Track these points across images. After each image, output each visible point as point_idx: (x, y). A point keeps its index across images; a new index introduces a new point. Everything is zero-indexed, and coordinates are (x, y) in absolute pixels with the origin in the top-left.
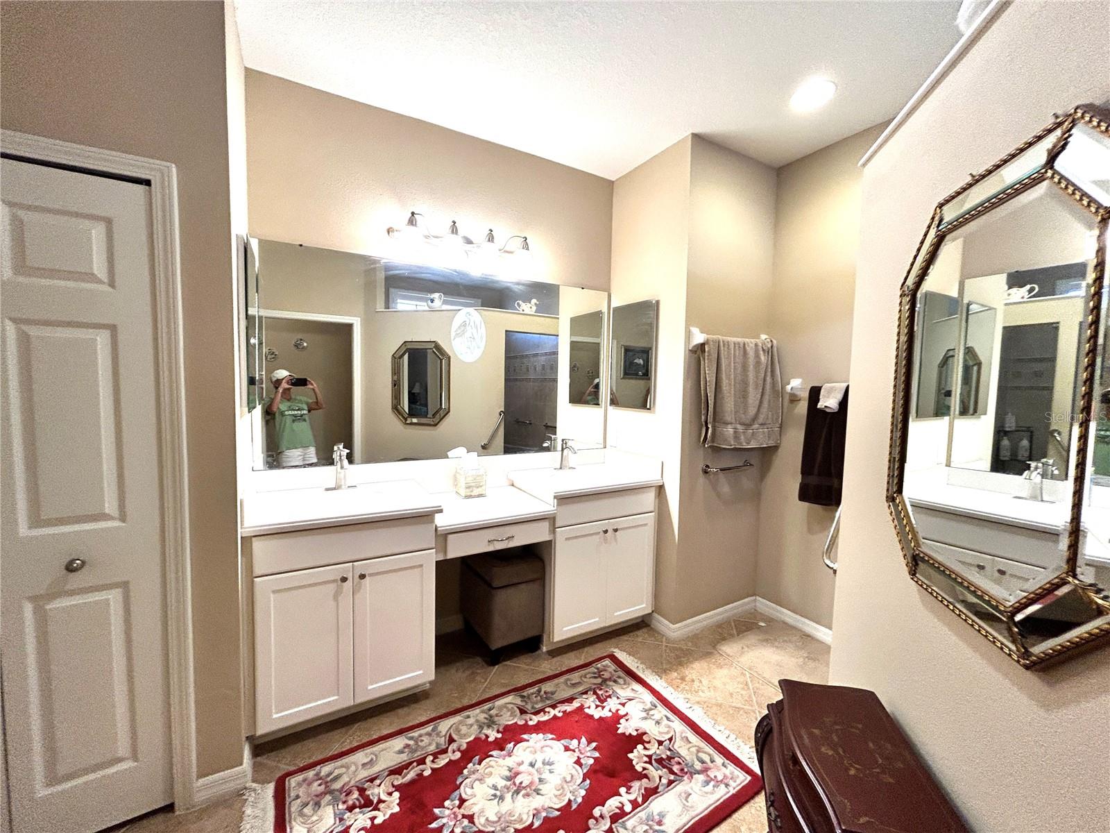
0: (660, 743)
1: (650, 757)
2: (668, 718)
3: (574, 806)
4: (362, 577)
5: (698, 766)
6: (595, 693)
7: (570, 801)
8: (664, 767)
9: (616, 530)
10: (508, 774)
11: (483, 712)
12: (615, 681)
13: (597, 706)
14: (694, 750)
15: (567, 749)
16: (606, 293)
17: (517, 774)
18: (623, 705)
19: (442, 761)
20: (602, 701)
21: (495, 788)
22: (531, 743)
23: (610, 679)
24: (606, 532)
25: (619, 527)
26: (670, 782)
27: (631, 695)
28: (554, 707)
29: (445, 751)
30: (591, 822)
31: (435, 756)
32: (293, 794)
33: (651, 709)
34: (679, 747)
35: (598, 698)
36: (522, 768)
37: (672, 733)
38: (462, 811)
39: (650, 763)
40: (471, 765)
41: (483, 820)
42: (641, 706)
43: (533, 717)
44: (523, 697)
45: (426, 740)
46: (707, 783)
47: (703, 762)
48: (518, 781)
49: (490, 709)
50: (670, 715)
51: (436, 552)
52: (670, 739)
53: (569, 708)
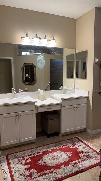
0: (86, 153)
1: (83, 155)
2: (88, 149)
3: (66, 162)
4: (21, 115)
5: (94, 157)
6: (72, 144)
7: (65, 161)
8: (86, 157)
9: (76, 108)
10: (52, 156)
11: (47, 146)
12: (77, 142)
13: (72, 146)
14: (93, 154)
15: (65, 153)
16: (75, 49)
17: (54, 157)
18: (78, 146)
19: (38, 154)
20: (74, 146)
21: (50, 158)
22: (57, 152)
23: (76, 142)
24: (74, 108)
25: (77, 107)
26: (87, 159)
27: (81, 145)
28: (63, 146)
29: (39, 153)
30: (70, 164)
31: (37, 153)
32: (10, 158)
33: (85, 147)
34: (90, 154)
35: (73, 145)
36: (55, 156)
37: (89, 151)
38: (43, 161)
39: (83, 156)
40: (44, 155)
41: (47, 163)
42: (83, 147)
43: (58, 148)
44: (55, 144)
45: (35, 151)
46: (96, 160)
47: (95, 156)
48: (54, 158)
49: (48, 146)
50: (89, 148)
51: (36, 111)
52: (88, 153)
53: (66, 146)
